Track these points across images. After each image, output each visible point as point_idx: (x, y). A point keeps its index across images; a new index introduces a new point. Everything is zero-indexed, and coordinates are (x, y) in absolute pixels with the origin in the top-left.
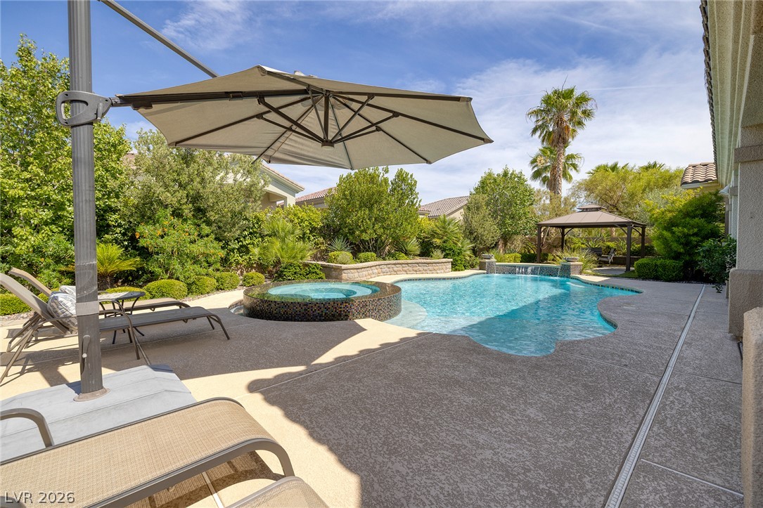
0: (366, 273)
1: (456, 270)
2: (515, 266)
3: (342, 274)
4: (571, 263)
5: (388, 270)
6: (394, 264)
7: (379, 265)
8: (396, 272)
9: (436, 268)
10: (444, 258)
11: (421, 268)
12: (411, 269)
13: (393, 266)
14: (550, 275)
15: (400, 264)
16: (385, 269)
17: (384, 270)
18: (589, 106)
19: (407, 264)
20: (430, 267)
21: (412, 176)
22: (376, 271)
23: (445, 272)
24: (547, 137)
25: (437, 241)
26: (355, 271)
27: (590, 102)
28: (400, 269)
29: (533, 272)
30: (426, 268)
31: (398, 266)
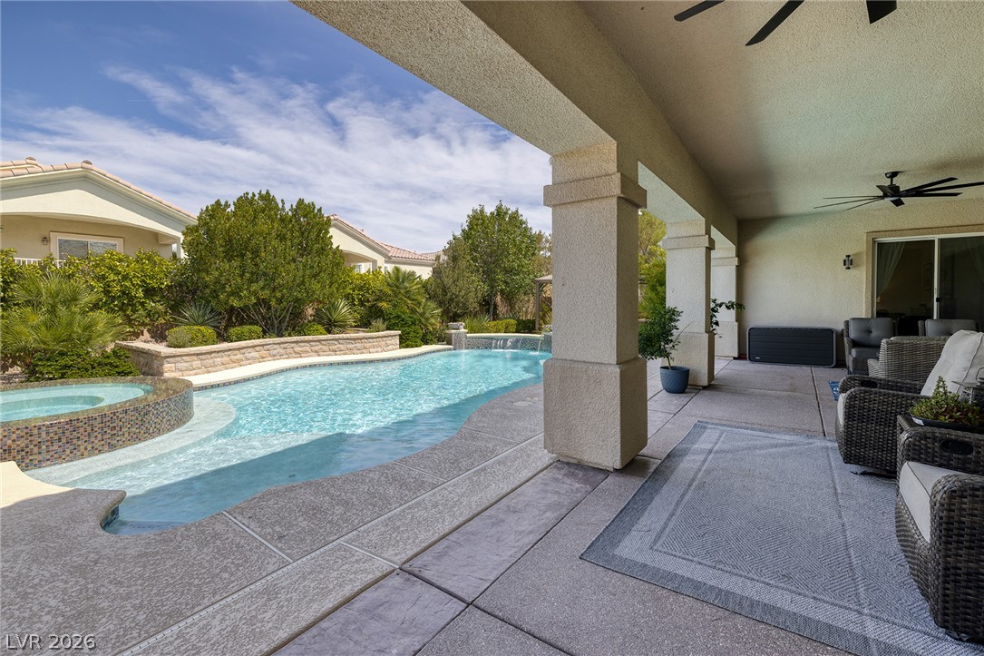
0: (226, 359)
1: (407, 346)
3: (162, 365)
5: (282, 351)
6: (296, 342)
7: (263, 345)
8: (299, 354)
9: (368, 345)
10: (388, 329)
11: (342, 347)
12: (324, 348)
13: (292, 345)
15: (306, 342)
16: (279, 350)
17: (275, 352)
19: (319, 341)
20: (358, 345)
21: (320, 210)
22: (256, 355)
23: (383, 350)
25: (384, 305)
26: (195, 358)
28: (308, 348)
29: (514, 346)
30: (350, 346)
31: (302, 344)
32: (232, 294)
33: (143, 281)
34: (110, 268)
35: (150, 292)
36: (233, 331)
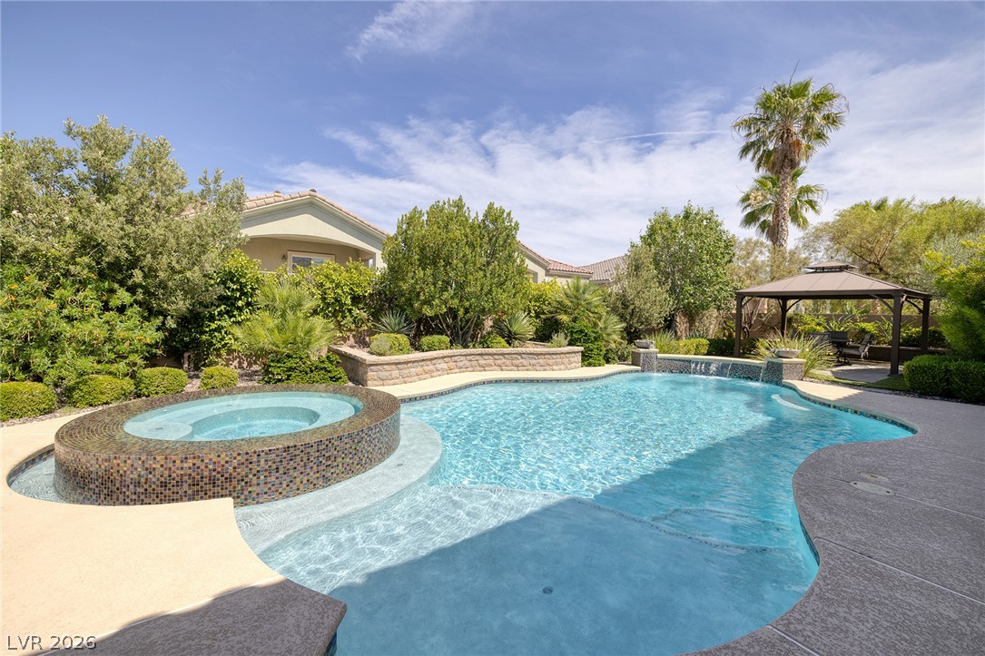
0: (420, 369)
1: (590, 365)
2: (689, 361)
3: (366, 373)
4: (784, 360)
5: (468, 364)
6: (481, 355)
7: (451, 357)
8: (483, 368)
9: (551, 362)
10: (570, 344)
11: (525, 362)
12: (508, 362)
13: (477, 357)
14: (749, 378)
15: (490, 354)
16: (464, 362)
17: (461, 364)
18: (834, 108)
19: (502, 354)
20: (541, 361)
21: (509, 214)
22: (444, 366)
23: (567, 368)
24: (765, 160)
25: (564, 318)
26: (394, 367)
27: (836, 102)
28: (491, 362)
29: (720, 372)
30: (533, 362)
31: (486, 357)
32: (425, 302)
33: (351, 289)
34: (326, 277)
35: (356, 300)
36: (426, 340)
